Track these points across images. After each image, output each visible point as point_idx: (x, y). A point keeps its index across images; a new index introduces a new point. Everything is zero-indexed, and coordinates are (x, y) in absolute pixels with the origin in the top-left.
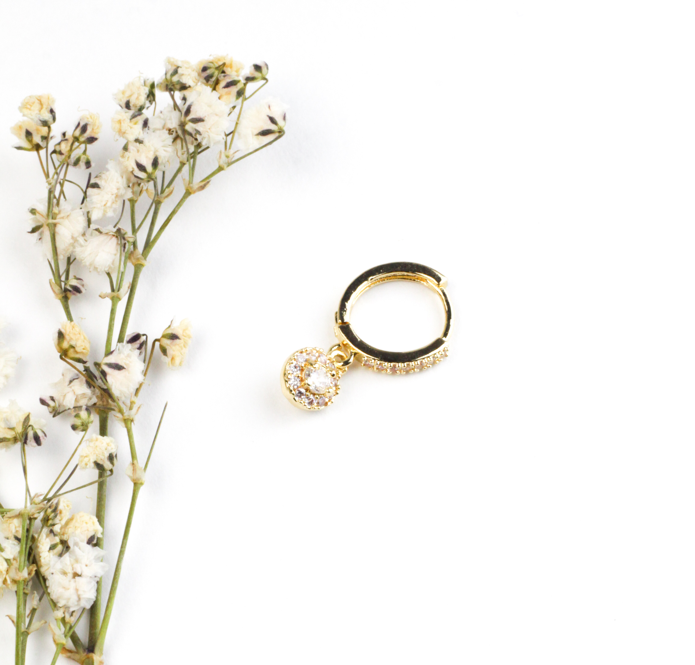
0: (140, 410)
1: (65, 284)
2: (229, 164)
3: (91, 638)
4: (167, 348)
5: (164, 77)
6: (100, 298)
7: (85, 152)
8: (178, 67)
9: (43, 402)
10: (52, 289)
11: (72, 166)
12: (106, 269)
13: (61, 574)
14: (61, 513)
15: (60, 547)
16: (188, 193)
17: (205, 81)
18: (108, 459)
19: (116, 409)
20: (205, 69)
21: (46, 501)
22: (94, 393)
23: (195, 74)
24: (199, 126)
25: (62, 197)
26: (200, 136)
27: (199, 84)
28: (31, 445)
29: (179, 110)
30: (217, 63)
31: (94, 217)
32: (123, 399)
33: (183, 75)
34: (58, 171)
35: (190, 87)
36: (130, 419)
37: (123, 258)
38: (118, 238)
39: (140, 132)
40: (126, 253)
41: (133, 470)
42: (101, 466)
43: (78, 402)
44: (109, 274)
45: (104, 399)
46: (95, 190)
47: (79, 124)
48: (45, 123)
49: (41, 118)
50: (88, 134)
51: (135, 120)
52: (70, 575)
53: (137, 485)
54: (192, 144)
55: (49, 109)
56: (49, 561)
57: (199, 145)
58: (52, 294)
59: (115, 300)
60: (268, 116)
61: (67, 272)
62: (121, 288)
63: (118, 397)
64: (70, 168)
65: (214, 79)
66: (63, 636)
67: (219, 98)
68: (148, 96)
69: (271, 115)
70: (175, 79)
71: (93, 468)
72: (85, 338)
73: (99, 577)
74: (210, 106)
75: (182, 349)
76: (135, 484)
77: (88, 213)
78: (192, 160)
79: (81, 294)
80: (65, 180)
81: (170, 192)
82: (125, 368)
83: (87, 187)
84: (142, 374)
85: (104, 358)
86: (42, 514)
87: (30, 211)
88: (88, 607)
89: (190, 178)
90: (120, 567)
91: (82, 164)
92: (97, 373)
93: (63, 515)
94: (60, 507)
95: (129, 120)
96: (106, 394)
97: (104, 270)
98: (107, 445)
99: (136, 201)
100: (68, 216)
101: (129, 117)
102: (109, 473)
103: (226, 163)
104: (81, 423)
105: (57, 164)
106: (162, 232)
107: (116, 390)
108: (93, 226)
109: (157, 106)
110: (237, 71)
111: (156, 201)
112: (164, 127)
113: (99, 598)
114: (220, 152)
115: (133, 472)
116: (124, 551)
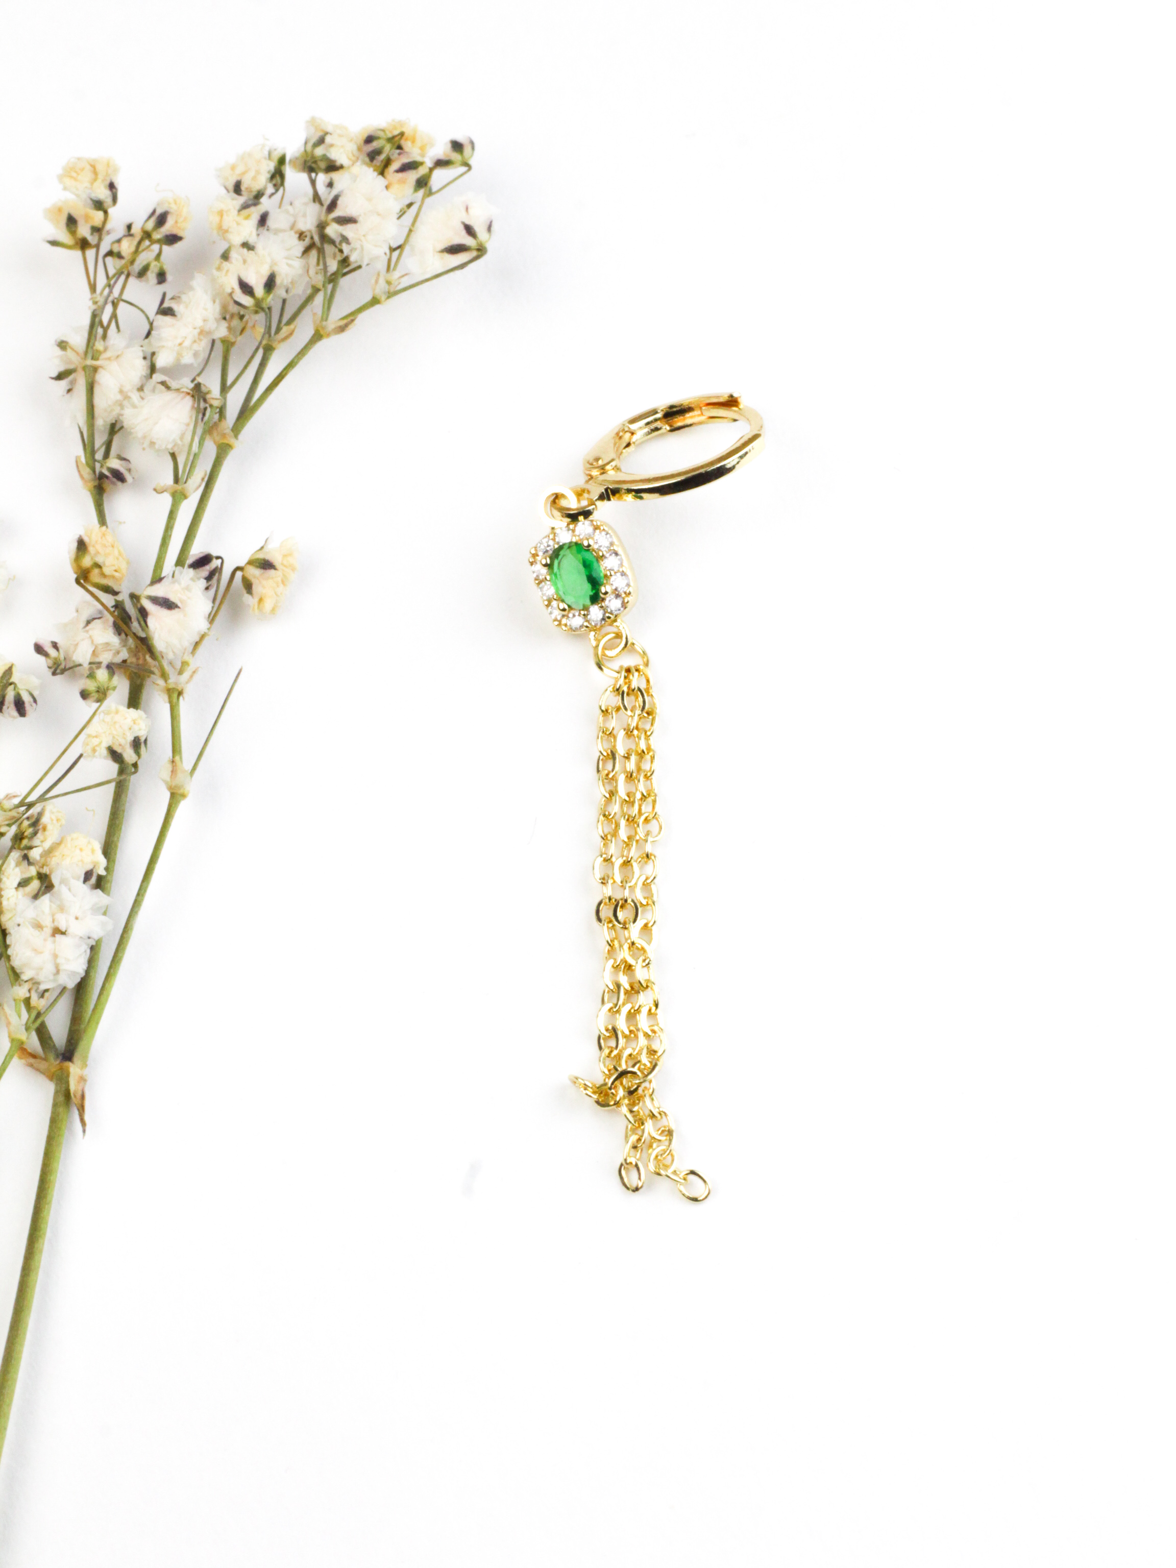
0: (196, 677)
1: (102, 466)
2: (391, 295)
3: (70, 1038)
4: (254, 581)
5: (302, 149)
6: (155, 493)
7: (158, 257)
8: (326, 133)
9: (39, 649)
10: (79, 471)
11: (136, 277)
12: (170, 446)
13: (33, 928)
14: (44, 829)
15: (35, 884)
16: (317, 337)
17: (367, 159)
18: (130, 746)
19: (156, 670)
20: (369, 140)
21: (25, 808)
22: (124, 643)
23: (352, 147)
24: (348, 231)
25: (113, 324)
26: (348, 245)
28: (9, 714)
29: (321, 204)
30: (391, 132)
31: (162, 361)
32: (171, 656)
33: (332, 145)
34: (112, 282)
35: (341, 167)
36: (178, 690)
37: (199, 431)
38: (195, 398)
39: (251, 233)
40: (204, 424)
41: (172, 771)
42: (118, 756)
43: (97, 657)
44: (173, 456)
45: (140, 654)
46: (168, 319)
47: (154, 212)
48: (99, 205)
49: (93, 196)
50: (167, 228)
51: (245, 212)
52: (48, 931)
53: (176, 797)
54: (335, 256)
55: (108, 182)
56: (16, 904)
57: (345, 261)
58: (79, 482)
59: (178, 497)
60: (463, 223)
61: (108, 445)
62: (190, 478)
63: (161, 652)
64: (132, 281)
65: (383, 157)
66: (24, 1028)
67: (387, 187)
68: (273, 177)
69: (468, 222)
70: (319, 151)
71: (105, 758)
72: (120, 554)
73: (94, 939)
74: (369, 200)
75: (278, 586)
76: (173, 795)
77: (153, 354)
78: (330, 287)
79: (125, 484)
80: (120, 298)
81: (290, 332)
82: (179, 607)
83: (157, 313)
84: (208, 621)
85: (147, 587)
86: (13, 829)
87: (57, 343)
88: (71, 984)
89: (323, 312)
90: (132, 925)
91: (152, 276)
92: (133, 612)
93: (46, 833)
94: (45, 820)
95: (236, 212)
96: (144, 647)
97: (166, 449)
98: (133, 724)
99: (233, 344)
100: (118, 356)
101: (238, 207)
102: (133, 770)
103: (385, 293)
104: (95, 687)
105: (112, 272)
107: (160, 642)
108: (158, 377)
109: (286, 194)
110: (422, 148)
111: (266, 344)
112: (292, 227)
113: (92, 974)
114: (378, 275)
115: (172, 775)
116: (142, 900)
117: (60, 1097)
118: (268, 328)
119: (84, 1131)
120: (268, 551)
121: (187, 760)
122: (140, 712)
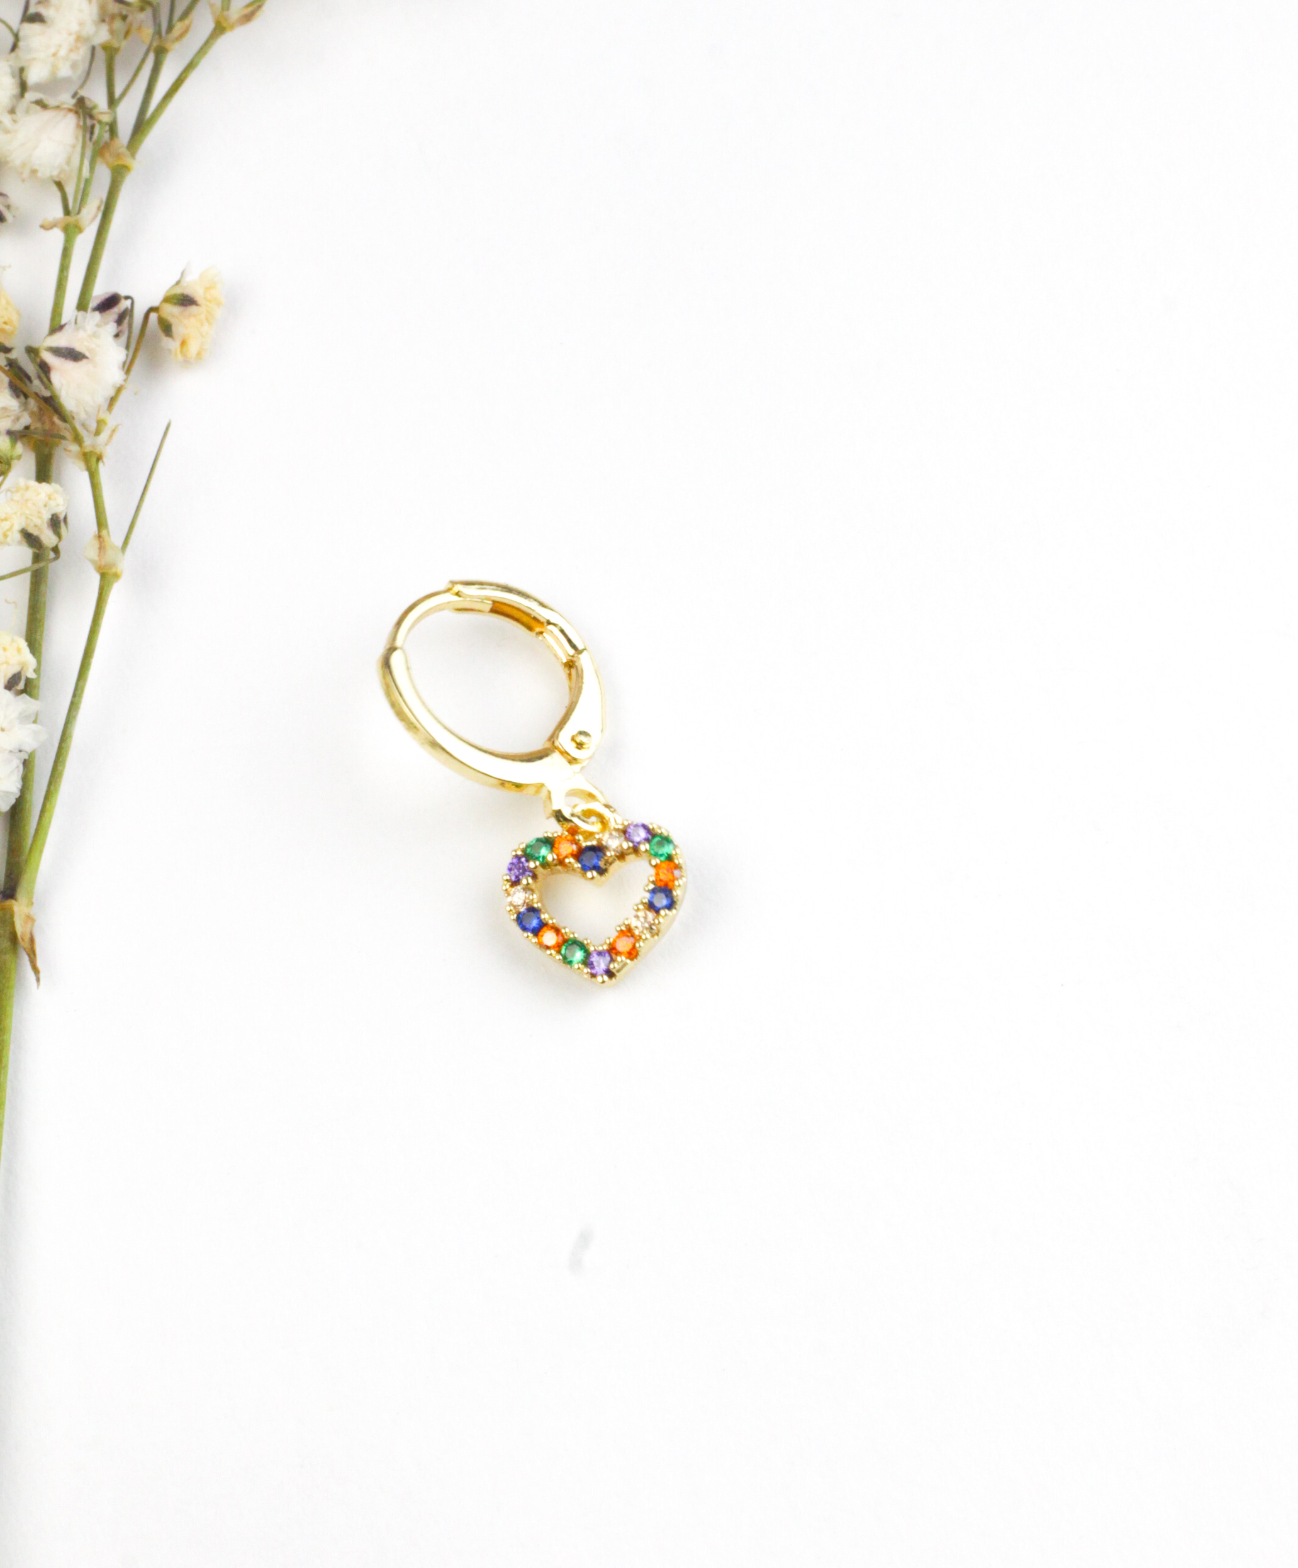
0: (115, 437)
3: (9, 872)
4: (172, 320)
6: (42, 231)
12: (55, 173)
16: (219, 29)
18: (48, 525)
19: (67, 435)
22: (25, 406)
31: (34, 76)
32: (83, 416)
36: (96, 454)
37: (88, 153)
38: (79, 115)
40: (94, 144)
41: (100, 548)
42: (35, 539)
44: (59, 185)
45: (46, 418)
46: (36, 27)
53: (107, 578)
59: (71, 231)
62: (83, 208)
63: (71, 412)
71: (20, 542)
72: (8, 303)
73: (27, 752)
75: (202, 325)
76: (103, 577)
77: (22, 69)
79: (4, 224)
81: (185, 29)
82: (86, 357)
83: (22, 22)
84: (123, 371)
85: (45, 337)
88: (5, 808)
89: (223, 3)
90: (71, 733)
92: (31, 369)
96: (51, 408)
97: (51, 177)
98: (47, 499)
99: (117, 50)
102: (52, 555)
106: (166, 105)
107: (68, 400)
108: (30, 96)
111: (157, 46)
113: (28, 796)
115: (100, 553)
116: (80, 702)
117: (5, 941)
118: (158, 33)
119: (38, 980)
120: (185, 284)
121: (115, 535)
122: (53, 484)
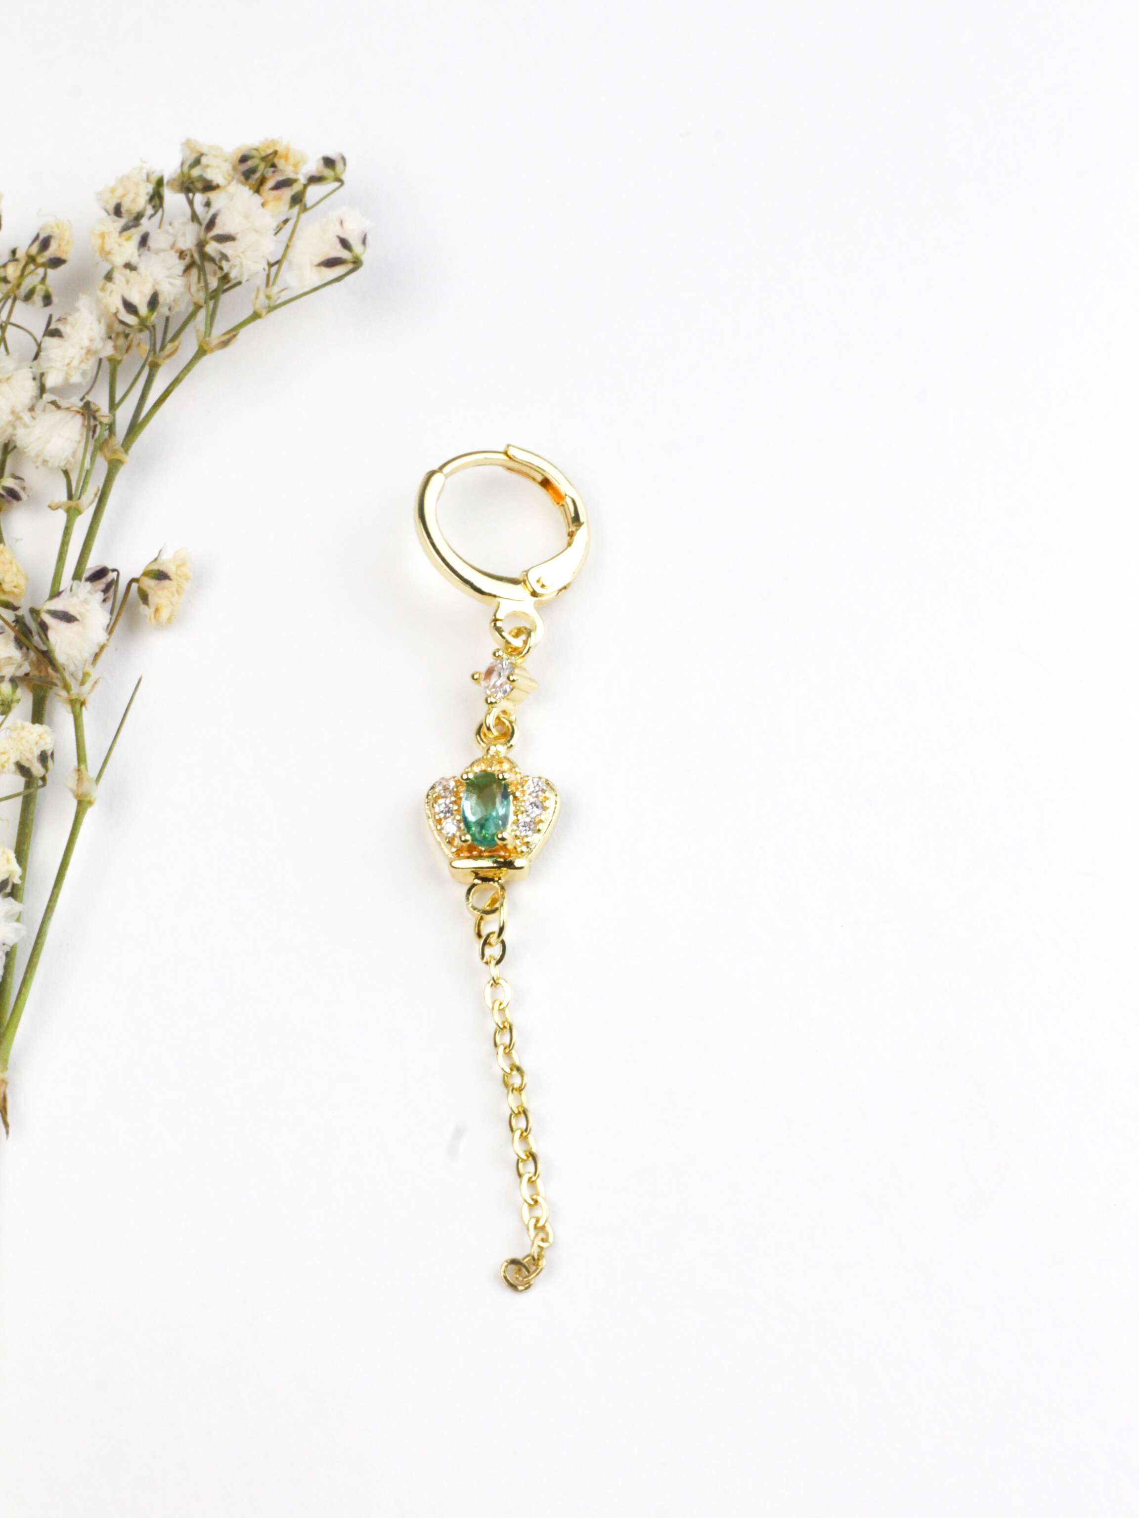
0: (98, 687)
2: (271, 309)
4: (151, 593)
5: (179, 171)
6: (49, 510)
7: (43, 280)
8: (202, 155)
11: (22, 301)
12: (62, 464)
16: (201, 352)
17: (242, 179)
18: (38, 760)
19: (58, 682)
20: (244, 159)
22: (26, 656)
23: (227, 167)
24: (227, 248)
26: (227, 263)
27: (234, 183)
29: (200, 223)
30: (264, 151)
31: (51, 381)
32: (72, 668)
33: (208, 166)
35: (217, 187)
36: (80, 701)
37: (90, 448)
38: (85, 416)
39: (133, 254)
40: (96, 440)
41: (78, 780)
42: (26, 770)
44: (66, 473)
45: (42, 667)
46: (55, 340)
47: (37, 237)
50: (51, 252)
51: (126, 234)
53: (82, 804)
54: (215, 274)
57: (225, 278)
59: (72, 513)
60: (338, 237)
62: (84, 494)
63: (63, 664)
64: (19, 305)
65: (258, 175)
67: (263, 205)
68: (151, 199)
69: (343, 236)
70: (196, 172)
71: (13, 772)
72: (18, 570)
73: (9, 946)
74: (247, 217)
75: (173, 596)
76: (80, 803)
77: (42, 375)
78: (211, 303)
79: (20, 502)
80: (8, 323)
81: (175, 348)
82: (78, 620)
83: (44, 335)
84: (107, 632)
85: (46, 601)
89: (206, 328)
90: (45, 931)
91: (38, 299)
92: (33, 626)
95: (117, 234)
96: (46, 660)
97: (59, 467)
98: (38, 737)
99: (119, 362)
100: (8, 378)
101: (119, 229)
102: (40, 783)
103: (265, 308)
106: (155, 412)
107: (61, 654)
108: (47, 397)
109: (165, 215)
110: (296, 166)
111: (152, 361)
112: (172, 247)
113: (9, 980)
114: (258, 290)
115: (78, 783)
116: (54, 906)
118: (153, 346)
119: (7, 1132)
120: (161, 562)
121: (92, 770)
122: (44, 726)
